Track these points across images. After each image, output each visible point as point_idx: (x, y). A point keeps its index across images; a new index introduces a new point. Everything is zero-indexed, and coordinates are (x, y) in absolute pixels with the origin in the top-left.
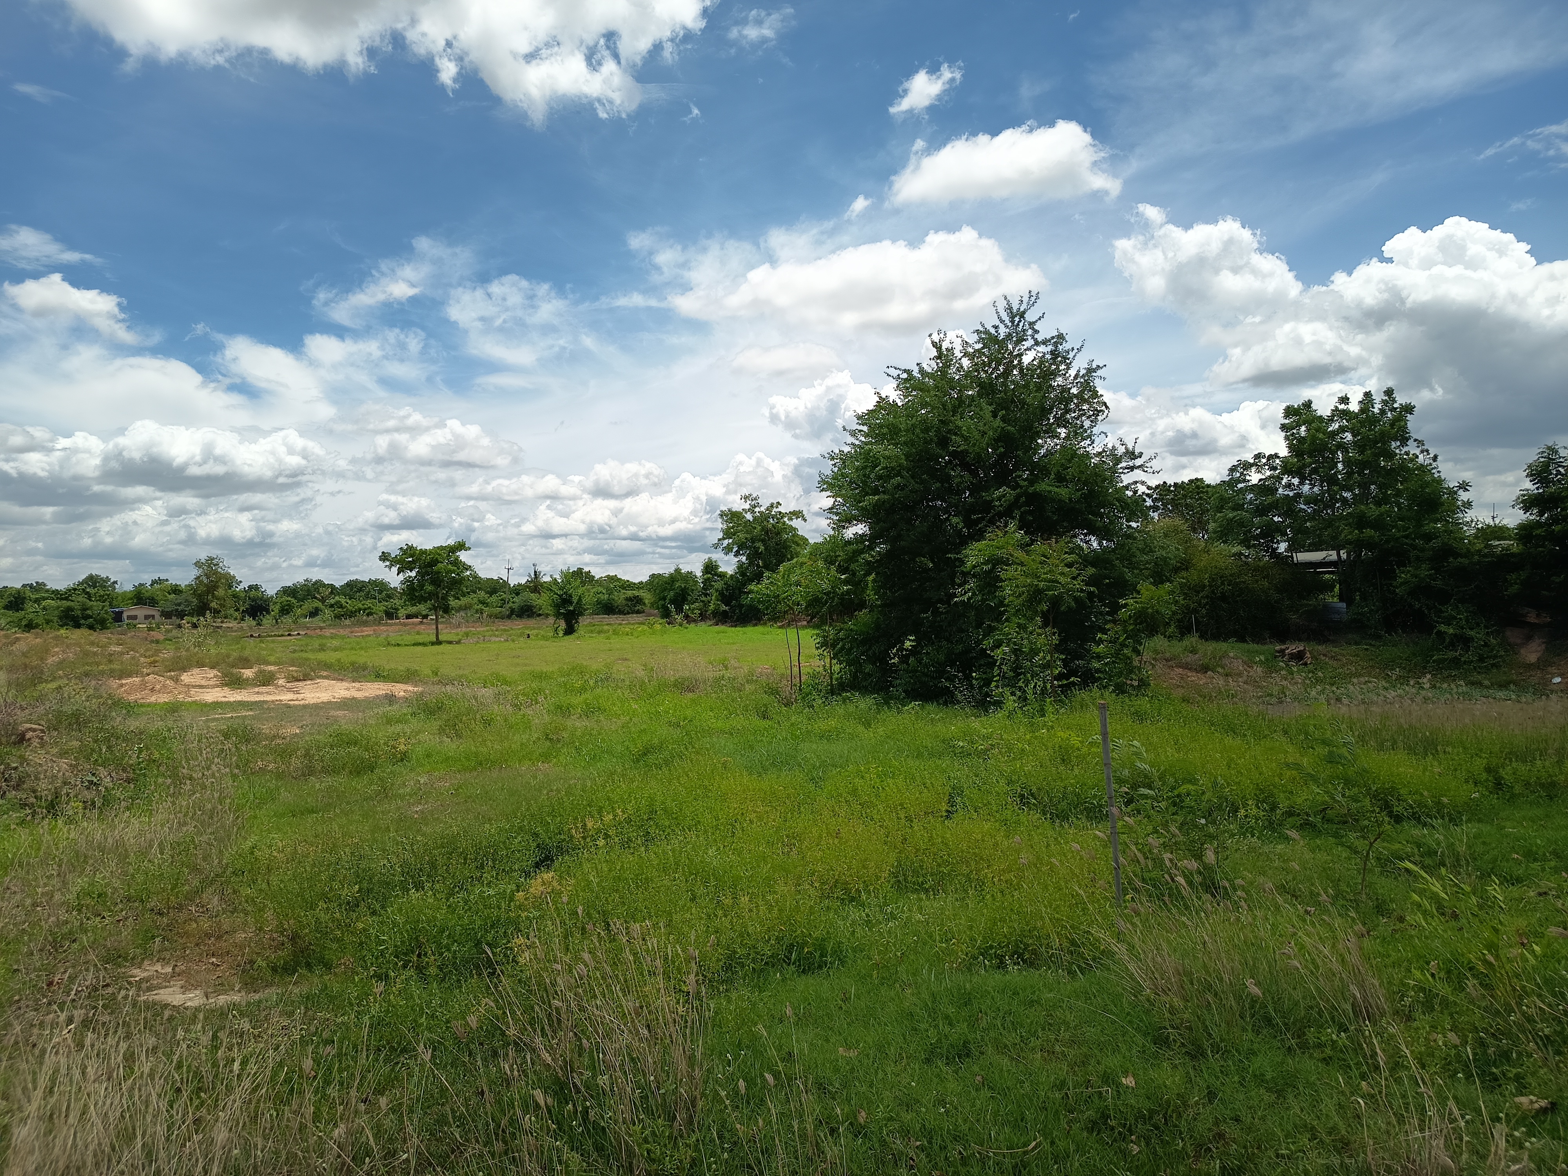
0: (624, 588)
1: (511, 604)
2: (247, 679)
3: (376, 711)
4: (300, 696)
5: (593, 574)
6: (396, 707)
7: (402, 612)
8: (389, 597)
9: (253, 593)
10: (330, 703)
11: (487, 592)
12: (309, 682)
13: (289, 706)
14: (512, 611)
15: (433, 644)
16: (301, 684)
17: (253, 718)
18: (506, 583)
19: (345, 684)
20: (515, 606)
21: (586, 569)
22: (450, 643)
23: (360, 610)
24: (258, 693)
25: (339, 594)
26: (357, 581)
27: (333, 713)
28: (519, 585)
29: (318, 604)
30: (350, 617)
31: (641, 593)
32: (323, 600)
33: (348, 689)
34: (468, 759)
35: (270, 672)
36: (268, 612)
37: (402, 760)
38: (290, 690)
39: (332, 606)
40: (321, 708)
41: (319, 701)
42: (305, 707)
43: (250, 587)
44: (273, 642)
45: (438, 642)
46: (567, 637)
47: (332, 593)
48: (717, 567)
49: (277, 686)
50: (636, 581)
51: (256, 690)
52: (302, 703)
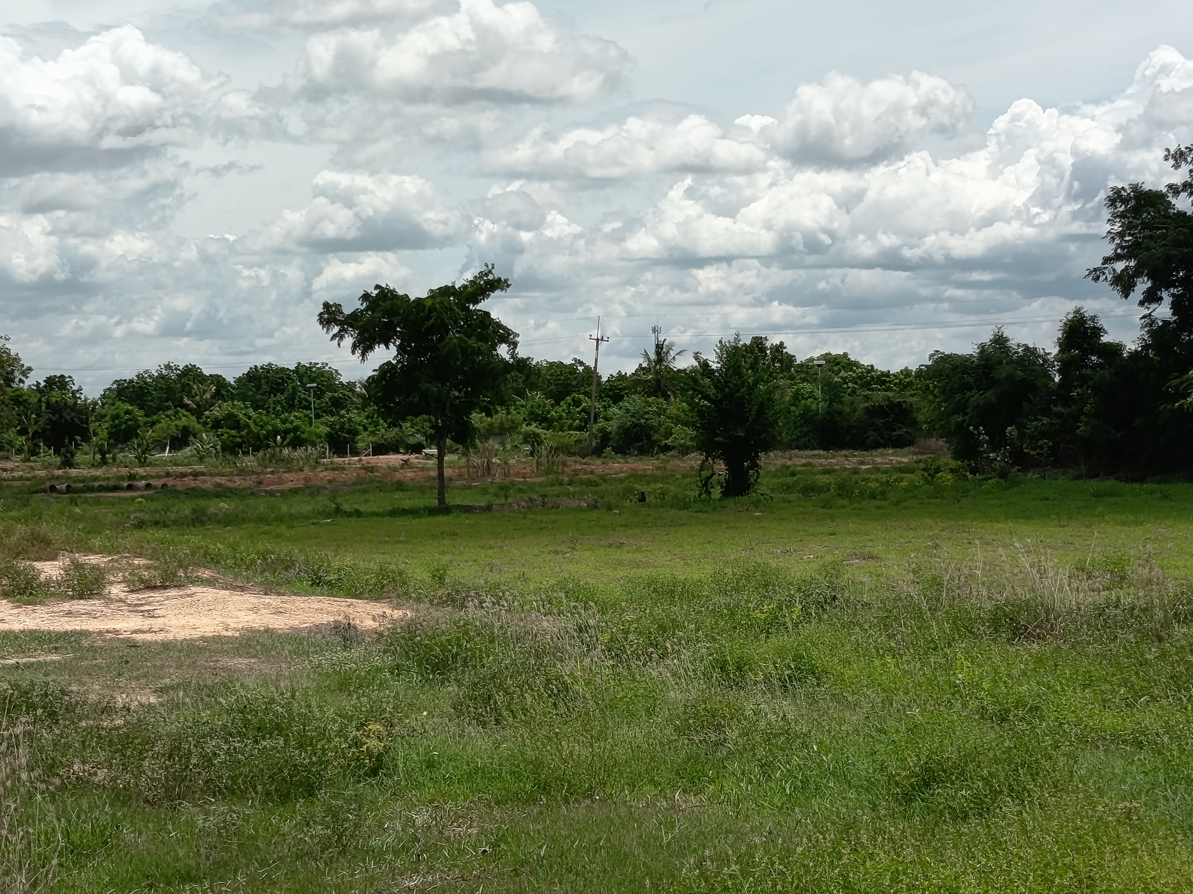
0: (867, 385)
1: (602, 423)
2: (48, 583)
3: (316, 659)
4: (157, 624)
5: (789, 350)
6: (356, 652)
7: (364, 440)
8: (338, 404)
9: (55, 396)
10: (217, 639)
11: (549, 395)
12: (173, 593)
13: (133, 645)
14: (605, 438)
15: (432, 512)
16: (157, 596)
17: (60, 667)
18: (591, 374)
19: (249, 599)
20: (612, 427)
21: (774, 340)
22: (468, 509)
23: (277, 432)
24: (69, 613)
25: (232, 397)
26: (268, 369)
27: (226, 661)
28: (621, 377)
29: (187, 420)
30: (256, 449)
31: (910, 398)
32: (198, 412)
33: (255, 610)
34: (518, 776)
35: (94, 568)
36: (86, 438)
37: (374, 772)
38: (134, 609)
39: (217, 424)
40: (201, 650)
41: (196, 634)
42: (167, 646)
43: (50, 381)
44: (97, 502)
45: (444, 509)
46: (730, 502)
47: (217, 395)
48: (1097, 331)
49: (109, 600)
50: (895, 368)
51: (66, 606)
52: (159, 637)
